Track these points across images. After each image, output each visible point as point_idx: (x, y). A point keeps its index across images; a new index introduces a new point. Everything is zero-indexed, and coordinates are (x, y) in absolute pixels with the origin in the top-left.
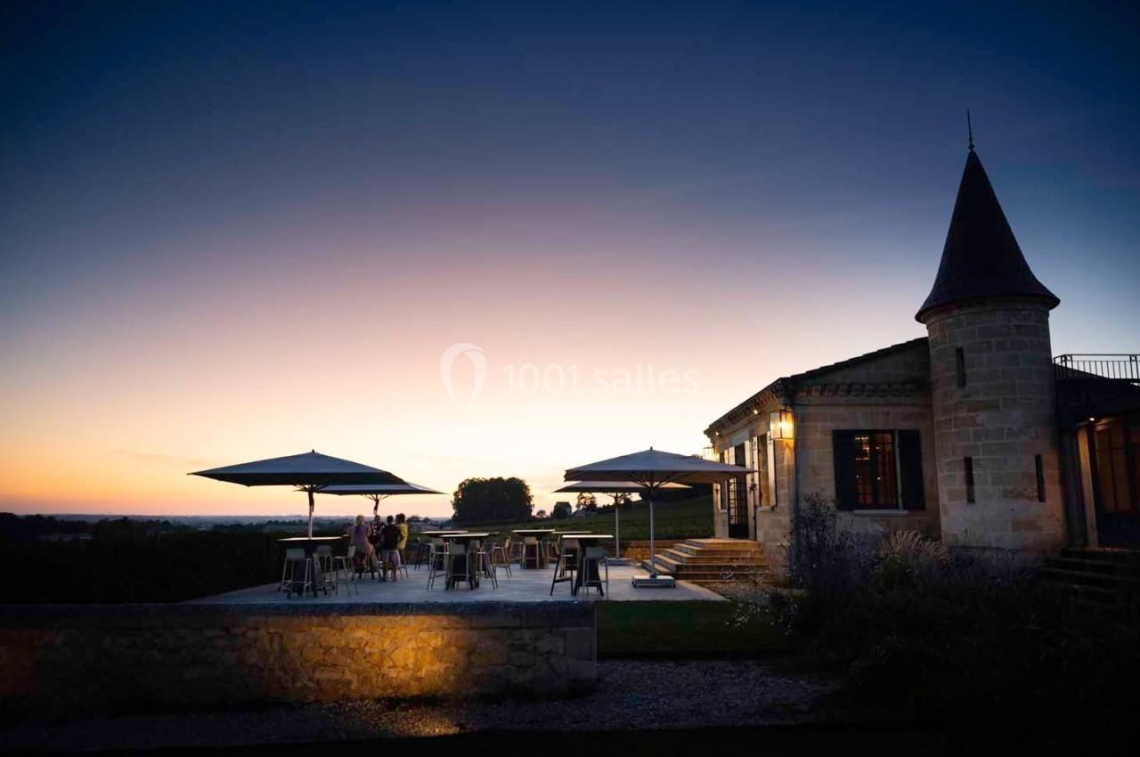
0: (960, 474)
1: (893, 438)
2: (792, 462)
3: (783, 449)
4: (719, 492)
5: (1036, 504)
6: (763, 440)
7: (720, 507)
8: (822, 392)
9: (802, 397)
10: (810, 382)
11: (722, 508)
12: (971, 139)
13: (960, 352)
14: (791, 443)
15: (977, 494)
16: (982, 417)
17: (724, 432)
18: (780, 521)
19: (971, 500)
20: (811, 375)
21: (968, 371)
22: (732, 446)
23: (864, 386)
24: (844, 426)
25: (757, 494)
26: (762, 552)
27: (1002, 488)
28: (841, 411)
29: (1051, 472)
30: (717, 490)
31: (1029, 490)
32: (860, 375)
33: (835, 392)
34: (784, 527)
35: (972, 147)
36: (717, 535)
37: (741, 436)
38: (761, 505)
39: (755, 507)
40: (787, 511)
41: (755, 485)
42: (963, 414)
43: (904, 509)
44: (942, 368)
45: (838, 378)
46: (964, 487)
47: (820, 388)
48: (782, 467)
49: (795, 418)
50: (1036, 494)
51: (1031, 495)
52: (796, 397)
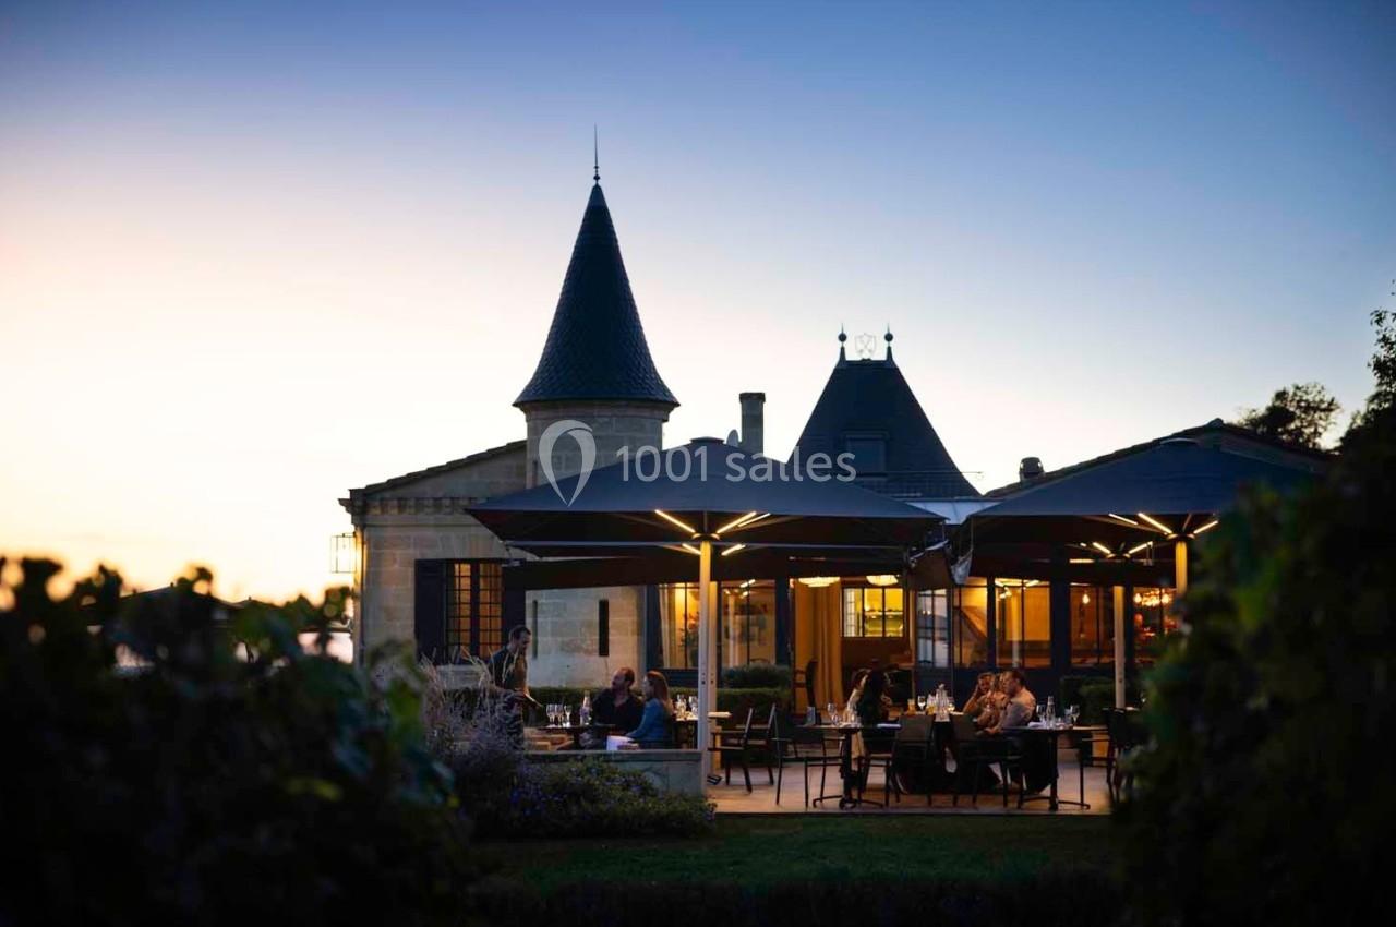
2: (360, 603)
5: (597, 659)
8: (401, 508)
9: (376, 515)
10: (391, 494)
12: (596, 167)
15: (539, 647)
20: (394, 484)
23: (454, 500)
24: (431, 555)
27: (559, 639)
28: (430, 533)
29: (621, 620)
31: (589, 642)
33: (419, 508)
35: (597, 178)
45: (427, 488)
47: (399, 502)
49: (367, 543)
50: (597, 647)
51: (590, 648)
52: (369, 516)
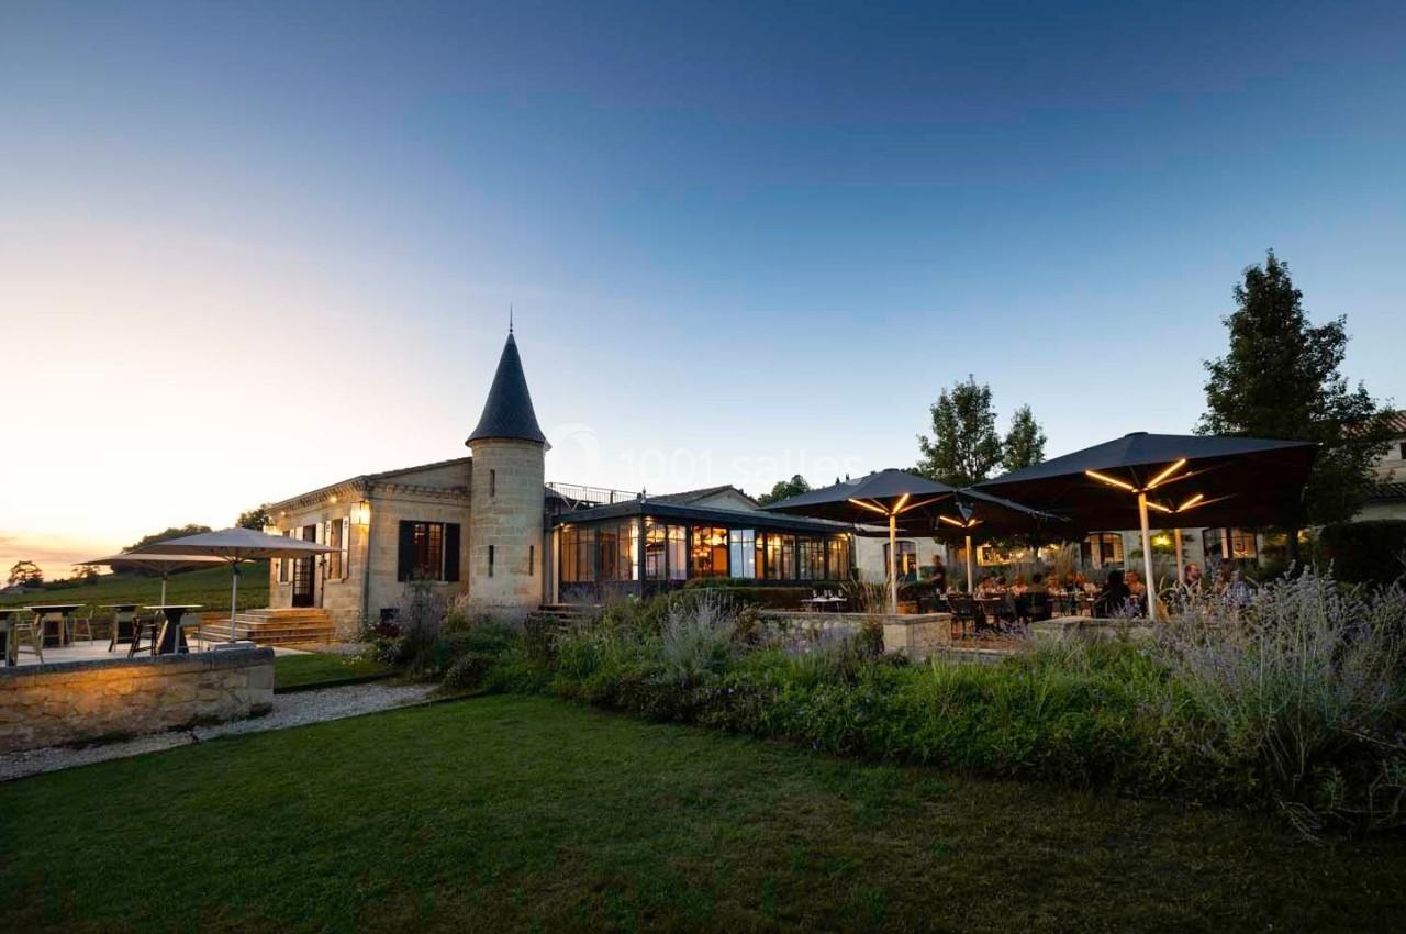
0: (486, 556)
1: (442, 528)
2: (366, 544)
3: (358, 533)
4: (280, 567)
5: (528, 577)
6: (338, 524)
7: (279, 579)
8: (394, 490)
9: (379, 492)
10: (386, 481)
11: (282, 581)
12: (511, 326)
13: (493, 472)
14: (367, 529)
15: (495, 571)
16: (502, 519)
17: (291, 513)
18: (350, 591)
19: (491, 574)
20: (388, 475)
21: (497, 486)
22: (300, 526)
23: (425, 488)
24: (408, 518)
25: (327, 569)
26: (328, 617)
27: (510, 566)
28: (408, 506)
29: (538, 556)
30: (277, 565)
31: (525, 568)
32: (422, 479)
33: (404, 490)
34: (355, 596)
35: (511, 331)
36: (272, 604)
37: (313, 518)
38: (330, 577)
39: (324, 579)
40: (357, 582)
41: (325, 561)
42: (491, 515)
43: (446, 580)
44: (480, 482)
45: (406, 480)
46: (487, 566)
47: (392, 486)
48: (356, 548)
49: (371, 508)
50: (528, 571)
51: (526, 571)
52: (374, 493)
